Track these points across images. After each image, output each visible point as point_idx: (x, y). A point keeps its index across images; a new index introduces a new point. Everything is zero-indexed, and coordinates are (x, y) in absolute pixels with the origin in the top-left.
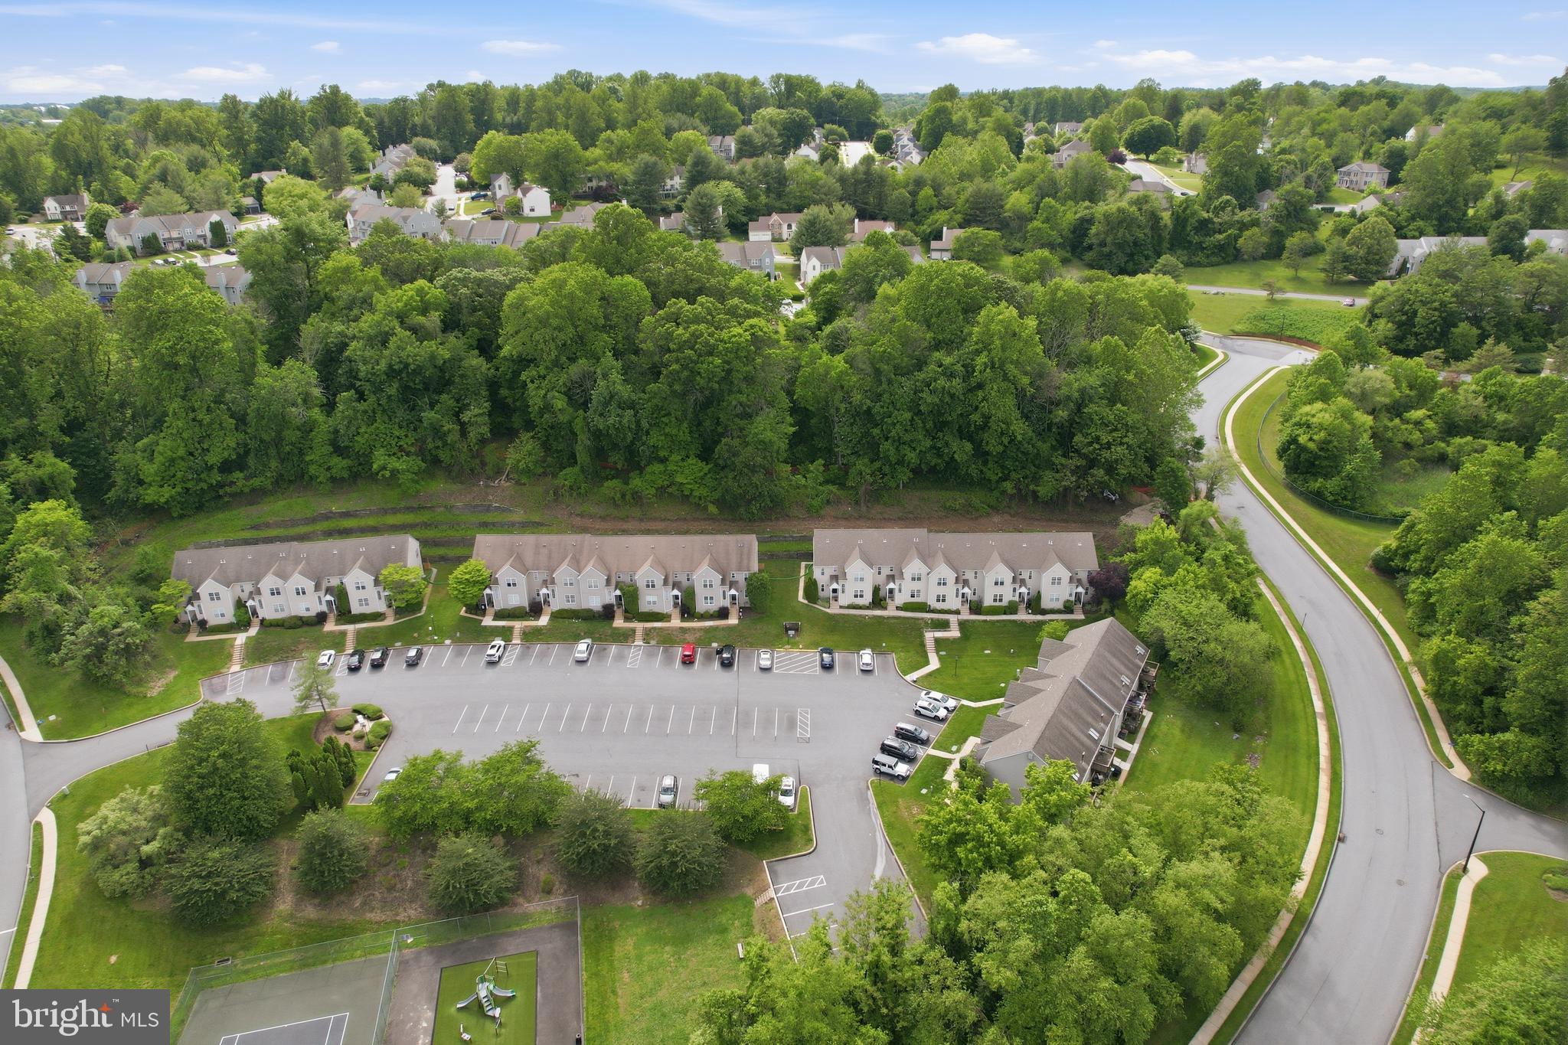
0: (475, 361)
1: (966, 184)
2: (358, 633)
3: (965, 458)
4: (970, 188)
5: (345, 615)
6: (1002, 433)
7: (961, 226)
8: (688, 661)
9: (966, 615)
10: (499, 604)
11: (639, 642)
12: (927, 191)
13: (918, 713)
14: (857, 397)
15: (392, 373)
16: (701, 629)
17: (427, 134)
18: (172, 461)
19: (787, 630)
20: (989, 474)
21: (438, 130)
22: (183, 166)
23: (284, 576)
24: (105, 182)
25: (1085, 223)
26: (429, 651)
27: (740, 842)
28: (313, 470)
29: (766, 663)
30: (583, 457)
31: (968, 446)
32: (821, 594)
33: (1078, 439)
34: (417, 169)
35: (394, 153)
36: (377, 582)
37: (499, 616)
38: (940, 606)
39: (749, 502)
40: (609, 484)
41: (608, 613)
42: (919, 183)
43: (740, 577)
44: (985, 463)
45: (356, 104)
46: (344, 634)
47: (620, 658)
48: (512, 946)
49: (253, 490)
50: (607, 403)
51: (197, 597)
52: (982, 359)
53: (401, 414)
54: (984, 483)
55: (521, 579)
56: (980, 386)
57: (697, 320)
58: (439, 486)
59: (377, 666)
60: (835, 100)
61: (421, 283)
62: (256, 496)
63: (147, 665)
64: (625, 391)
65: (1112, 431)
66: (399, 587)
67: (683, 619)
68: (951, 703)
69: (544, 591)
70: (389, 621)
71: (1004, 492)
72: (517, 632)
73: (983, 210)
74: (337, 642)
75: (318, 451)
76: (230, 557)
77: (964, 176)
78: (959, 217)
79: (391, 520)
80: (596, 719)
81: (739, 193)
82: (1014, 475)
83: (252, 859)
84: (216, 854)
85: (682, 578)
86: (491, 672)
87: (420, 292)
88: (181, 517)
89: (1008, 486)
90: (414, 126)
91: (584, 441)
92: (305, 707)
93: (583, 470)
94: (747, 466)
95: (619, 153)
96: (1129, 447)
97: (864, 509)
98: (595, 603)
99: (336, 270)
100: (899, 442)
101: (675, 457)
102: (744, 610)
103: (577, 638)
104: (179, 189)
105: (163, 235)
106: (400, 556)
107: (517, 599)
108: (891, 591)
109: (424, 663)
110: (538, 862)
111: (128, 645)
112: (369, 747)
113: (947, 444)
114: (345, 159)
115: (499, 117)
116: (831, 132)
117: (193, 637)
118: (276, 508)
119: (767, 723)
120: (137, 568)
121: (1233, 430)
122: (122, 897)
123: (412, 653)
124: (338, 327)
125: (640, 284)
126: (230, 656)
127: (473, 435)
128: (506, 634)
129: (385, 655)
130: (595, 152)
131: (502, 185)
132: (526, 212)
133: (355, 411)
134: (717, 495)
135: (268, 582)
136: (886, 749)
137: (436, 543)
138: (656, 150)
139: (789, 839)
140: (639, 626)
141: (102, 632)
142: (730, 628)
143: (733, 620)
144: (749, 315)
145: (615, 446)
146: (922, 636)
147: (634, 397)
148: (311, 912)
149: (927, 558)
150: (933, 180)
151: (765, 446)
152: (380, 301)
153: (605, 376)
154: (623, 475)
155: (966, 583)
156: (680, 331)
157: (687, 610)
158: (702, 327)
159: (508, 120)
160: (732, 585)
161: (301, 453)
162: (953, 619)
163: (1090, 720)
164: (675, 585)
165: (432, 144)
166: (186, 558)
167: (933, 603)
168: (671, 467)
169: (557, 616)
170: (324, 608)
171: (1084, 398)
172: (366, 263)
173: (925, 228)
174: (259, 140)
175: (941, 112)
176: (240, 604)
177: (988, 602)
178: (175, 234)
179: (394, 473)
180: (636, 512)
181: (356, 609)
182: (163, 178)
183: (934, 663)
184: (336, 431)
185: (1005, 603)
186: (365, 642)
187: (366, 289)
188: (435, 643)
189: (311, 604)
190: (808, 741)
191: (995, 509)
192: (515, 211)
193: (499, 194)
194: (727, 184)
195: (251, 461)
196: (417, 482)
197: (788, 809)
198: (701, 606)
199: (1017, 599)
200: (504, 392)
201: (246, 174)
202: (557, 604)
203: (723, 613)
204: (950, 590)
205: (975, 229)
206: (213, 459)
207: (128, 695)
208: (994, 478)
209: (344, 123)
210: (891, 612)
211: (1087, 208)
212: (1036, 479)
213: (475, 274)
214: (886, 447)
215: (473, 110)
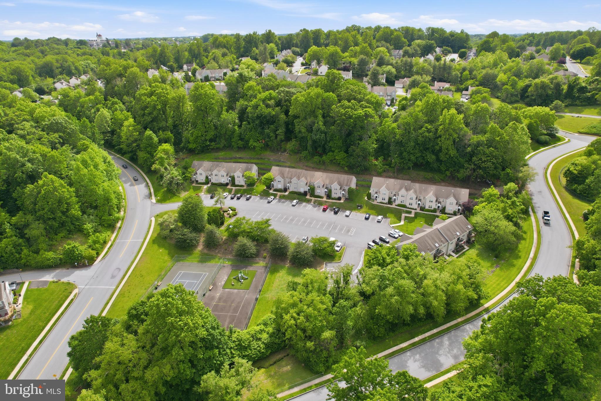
0: (283, 116)
1: (483, 70)
2: (236, 189)
3: (432, 161)
4: (484, 72)
5: (234, 184)
6: (447, 154)
7: (477, 86)
8: (324, 210)
9: (418, 211)
10: (275, 187)
11: (312, 203)
12: (467, 72)
13: (389, 235)
14: (398, 137)
15: (258, 117)
16: (331, 202)
17: (297, 46)
18: (197, 137)
19: (358, 206)
20: (442, 168)
21: (301, 45)
22: (220, 55)
23: (219, 171)
24: (200, 60)
25: (528, 86)
26: (253, 197)
27: (320, 256)
28: (233, 143)
29: (348, 214)
30: (309, 147)
31: (434, 157)
32: (372, 197)
33: (474, 158)
34: (289, 58)
35: (284, 52)
36: (243, 176)
37: (275, 190)
38: (410, 206)
39: (357, 167)
40: (316, 157)
41: (305, 194)
42: (464, 69)
43: (347, 188)
44: (441, 164)
45: (276, 36)
46: (232, 189)
47: (305, 206)
48: (251, 269)
49: (217, 148)
50: (317, 131)
51: (196, 173)
52: (441, 127)
53: (259, 130)
54: (439, 171)
55: (282, 180)
56: (440, 136)
57: (349, 107)
58: (268, 153)
59: (238, 198)
60: (450, 37)
61: (271, 91)
62: (218, 150)
63: (182, 189)
64: (323, 128)
65: (487, 157)
66: (248, 178)
67: (327, 199)
68: (401, 234)
69: (288, 185)
70: (245, 188)
71: (446, 175)
72: (278, 195)
73: (488, 81)
74: (230, 191)
75: (235, 139)
76: (207, 164)
77: (484, 68)
78: (477, 83)
79: (252, 161)
80: (292, 220)
81: (394, 70)
82: (451, 169)
83: (194, 235)
84: (186, 230)
85: (329, 186)
86: (268, 205)
87: (270, 94)
88: (198, 154)
89: (448, 173)
90: (293, 43)
91: (310, 142)
92: (216, 204)
93: (309, 152)
94: (357, 155)
95: (355, 55)
96: (493, 163)
97: (396, 174)
98: (302, 190)
99: (248, 86)
100: (409, 153)
101: (336, 151)
102: (346, 199)
103: (295, 199)
104: (217, 62)
105: (210, 76)
106: (250, 169)
107: (280, 186)
108: (395, 199)
109: (251, 200)
110: (264, 250)
111: (178, 183)
112: (230, 217)
113: (426, 156)
114: (267, 54)
115: (322, 41)
116: (446, 50)
117: (194, 185)
118: (222, 154)
119: (341, 229)
120: (184, 165)
121: (553, 166)
122: (165, 238)
123: (248, 196)
124: (246, 103)
125: (334, 95)
126: (202, 191)
127: (278, 138)
128: (275, 196)
129: (241, 196)
130: (346, 54)
131: (314, 64)
132: (319, 73)
133: (247, 128)
134: (348, 164)
135: (215, 172)
136: (374, 242)
137: (263, 169)
138: (367, 54)
139: (334, 258)
140: (313, 199)
141: (173, 178)
142: (340, 203)
143: (342, 201)
144: (366, 107)
145: (320, 146)
146: (401, 215)
147: (326, 130)
148: (206, 251)
149: (407, 190)
150: (470, 68)
151: (364, 150)
152: (259, 96)
153: (318, 123)
154: (321, 155)
155: (420, 200)
156: (342, 110)
157: (329, 196)
158: (349, 110)
159: (325, 42)
160: (344, 190)
161: (231, 139)
162: (413, 211)
163: (437, 241)
164: (326, 188)
165: (298, 50)
166: (196, 163)
167: (408, 205)
168: (335, 154)
169: (291, 193)
170: (228, 182)
171: (479, 144)
172: (258, 84)
173: (463, 86)
174: (244, 47)
175: (486, 42)
176: (207, 177)
177: (427, 207)
178: (213, 76)
179: (255, 147)
180: (323, 167)
181: (237, 183)
182: (214, 59)
183: (402, 223)
184: (241, 133)
185: (432, 209)
186: (237, 192)
187: (256, 92)
188: (255, 195)
189: (225, 180)
190: (351, 236)
191: (443, 181)
192: (316, 73)
193: (313, 67)
194: (390, 67)
195: (217, 139)
196: (261, 151)
197: (337, 251)
198: (333, 195)
199: (437, 208)
200: (290, 126)
201: (238, 58)
202: (291, 189)
203: (339, 199)
204: (414, 202)
205: (480, 87)
206: (208, 138)
207: (176, 196)
208: (443, 169)
209: (271, 42)
210: (393, 206)
211: (529, 81)
212: (458, 172)
213: (287, 89)
214: (405, 154)
215: (313, 39)
